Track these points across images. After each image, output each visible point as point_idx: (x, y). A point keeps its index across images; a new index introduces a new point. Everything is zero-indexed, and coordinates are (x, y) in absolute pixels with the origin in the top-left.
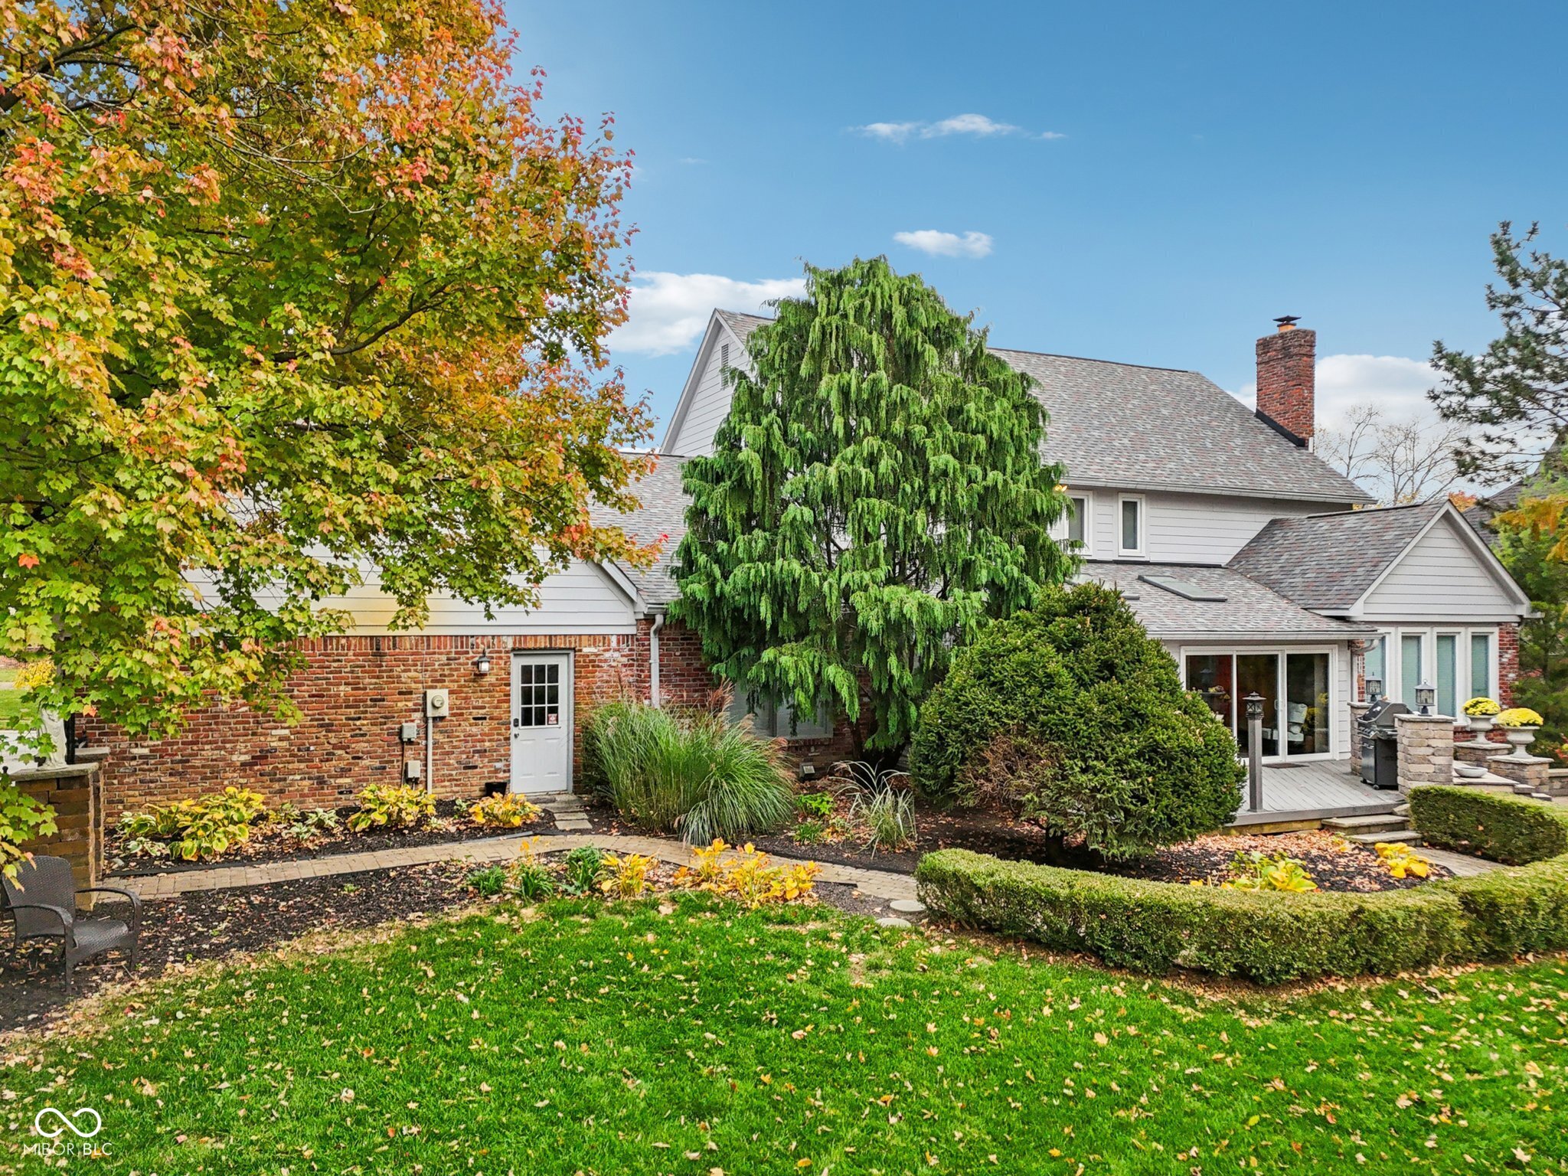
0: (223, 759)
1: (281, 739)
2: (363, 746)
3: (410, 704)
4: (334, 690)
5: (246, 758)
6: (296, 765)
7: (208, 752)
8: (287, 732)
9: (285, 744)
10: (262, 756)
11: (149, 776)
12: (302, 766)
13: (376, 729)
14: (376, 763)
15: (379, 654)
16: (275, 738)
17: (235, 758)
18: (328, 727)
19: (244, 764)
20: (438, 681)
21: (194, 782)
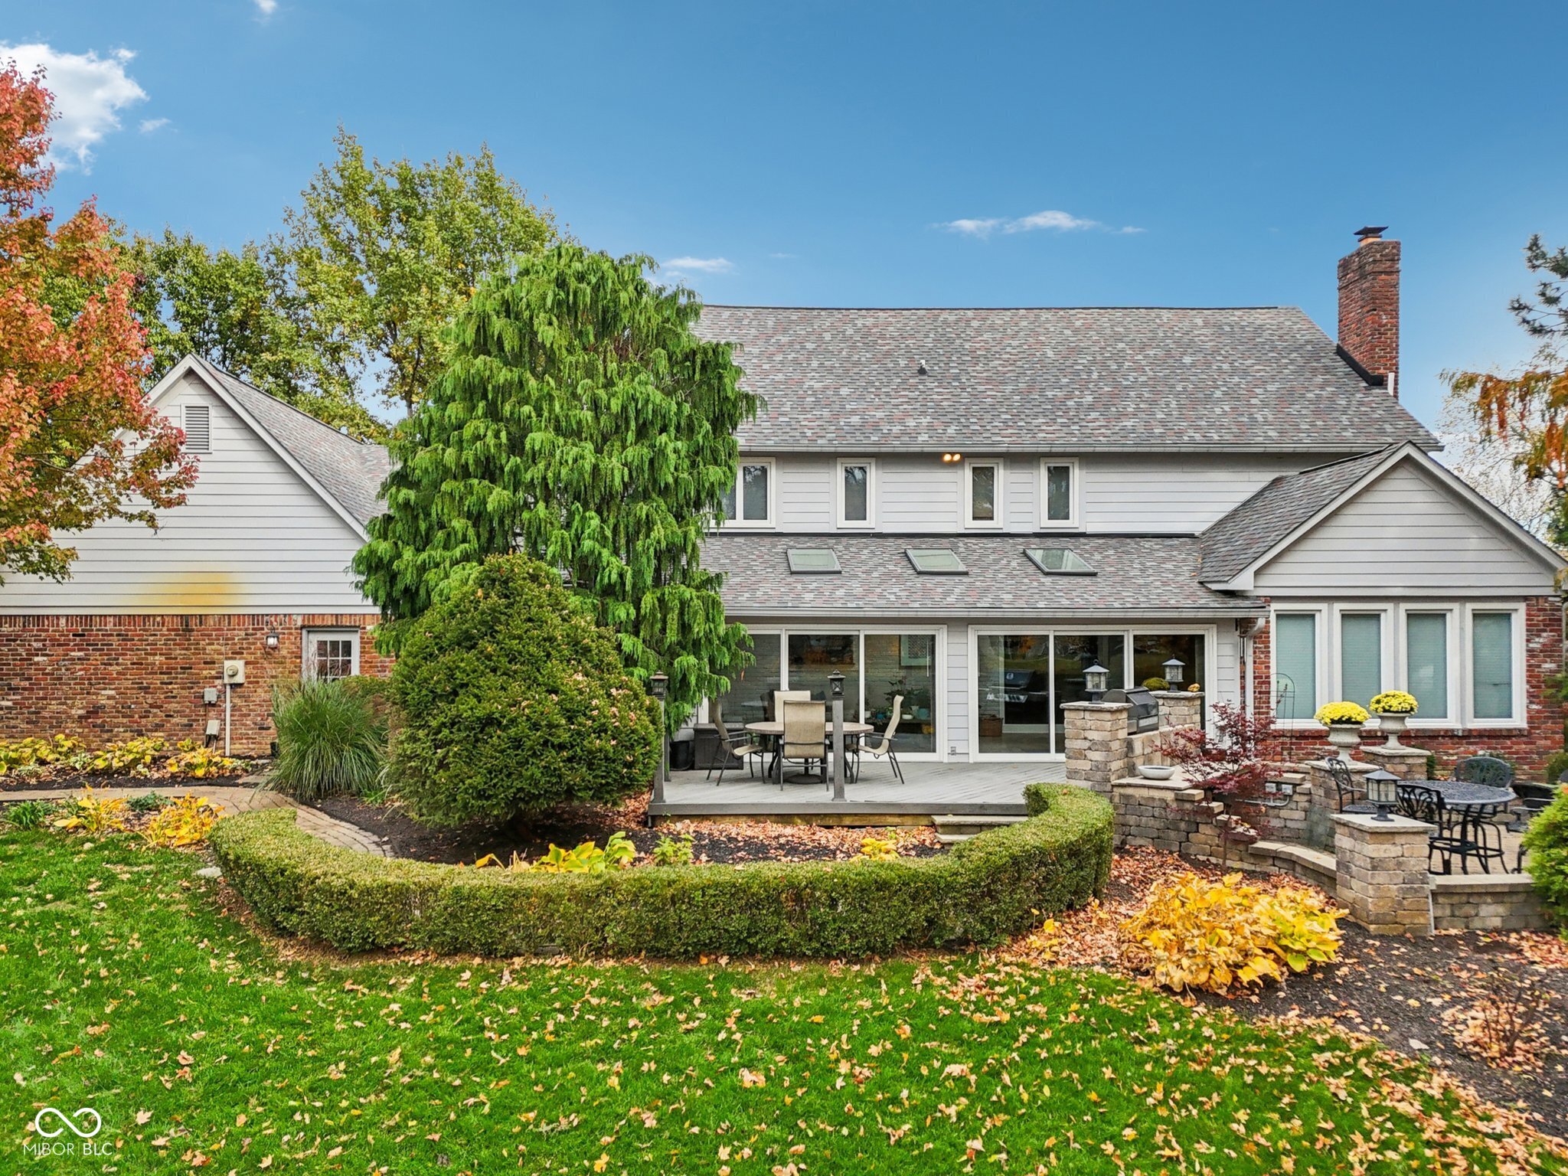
0: (65, 712)
1: (109, 698)
2: (174, 706)
3: (213, 672)
4: (151, 659)
5: (81, 712)
6: (120, 720)
7: (54, 706)
8: (113, 692)
9: (111, 702)
10: (95, 711)
11: (13, 722)
12: (125, 720)
13: (185, 693)
14: (185, 721)
15: (188, 630)
16: (105, 696)
17: (73, 712)
18: (146, 690)
19: (80, 717)
20: (237, 654)
21: (44, 729)
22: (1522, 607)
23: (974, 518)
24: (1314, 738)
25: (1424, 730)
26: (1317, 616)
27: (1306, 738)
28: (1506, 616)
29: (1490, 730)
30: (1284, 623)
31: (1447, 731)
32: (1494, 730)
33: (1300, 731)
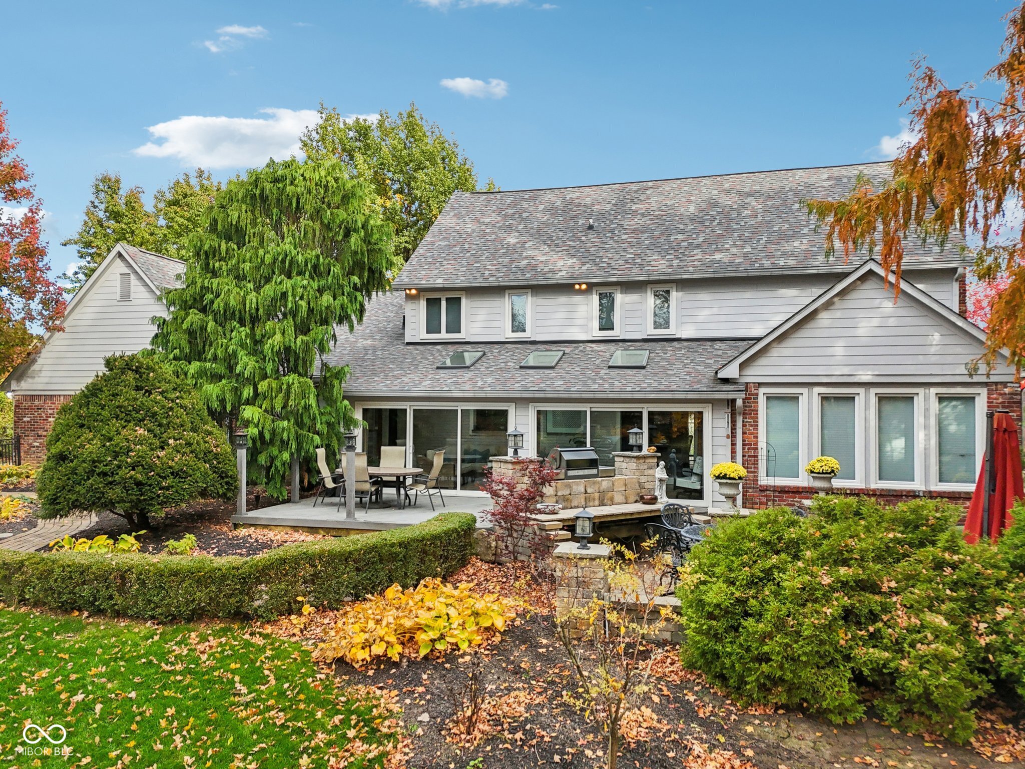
22: (984, 392)
23: (600, 329)
24: (793, 492)
25: (889, 490)
26: (800, 398)
27: (788, 492)
28: (971, 399)
29: (949, 493)
30: (774, 403)
31: (909, 491)
32: (953, 493)
33: (780, 487)
